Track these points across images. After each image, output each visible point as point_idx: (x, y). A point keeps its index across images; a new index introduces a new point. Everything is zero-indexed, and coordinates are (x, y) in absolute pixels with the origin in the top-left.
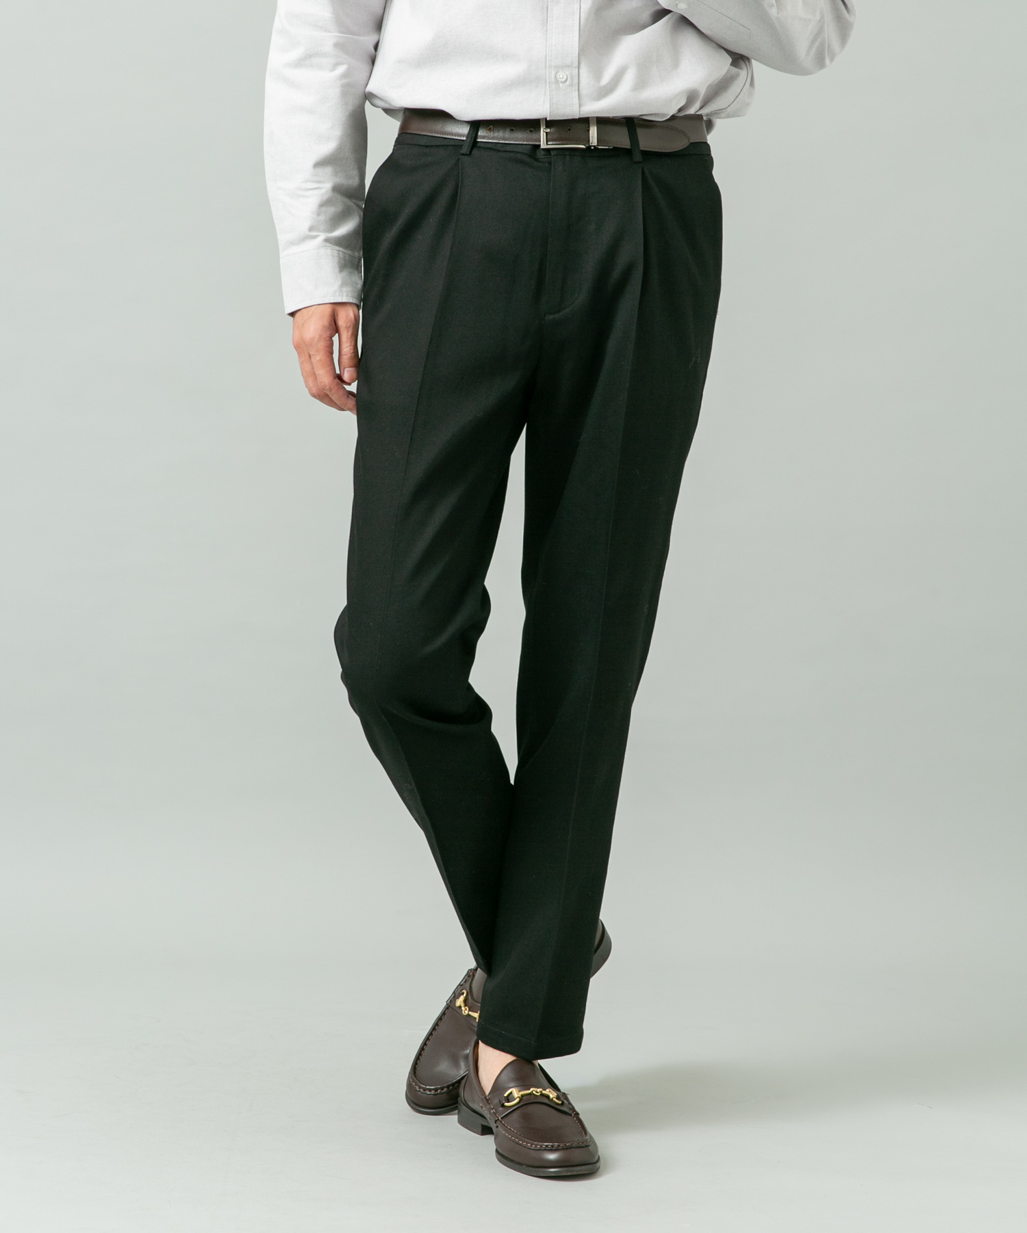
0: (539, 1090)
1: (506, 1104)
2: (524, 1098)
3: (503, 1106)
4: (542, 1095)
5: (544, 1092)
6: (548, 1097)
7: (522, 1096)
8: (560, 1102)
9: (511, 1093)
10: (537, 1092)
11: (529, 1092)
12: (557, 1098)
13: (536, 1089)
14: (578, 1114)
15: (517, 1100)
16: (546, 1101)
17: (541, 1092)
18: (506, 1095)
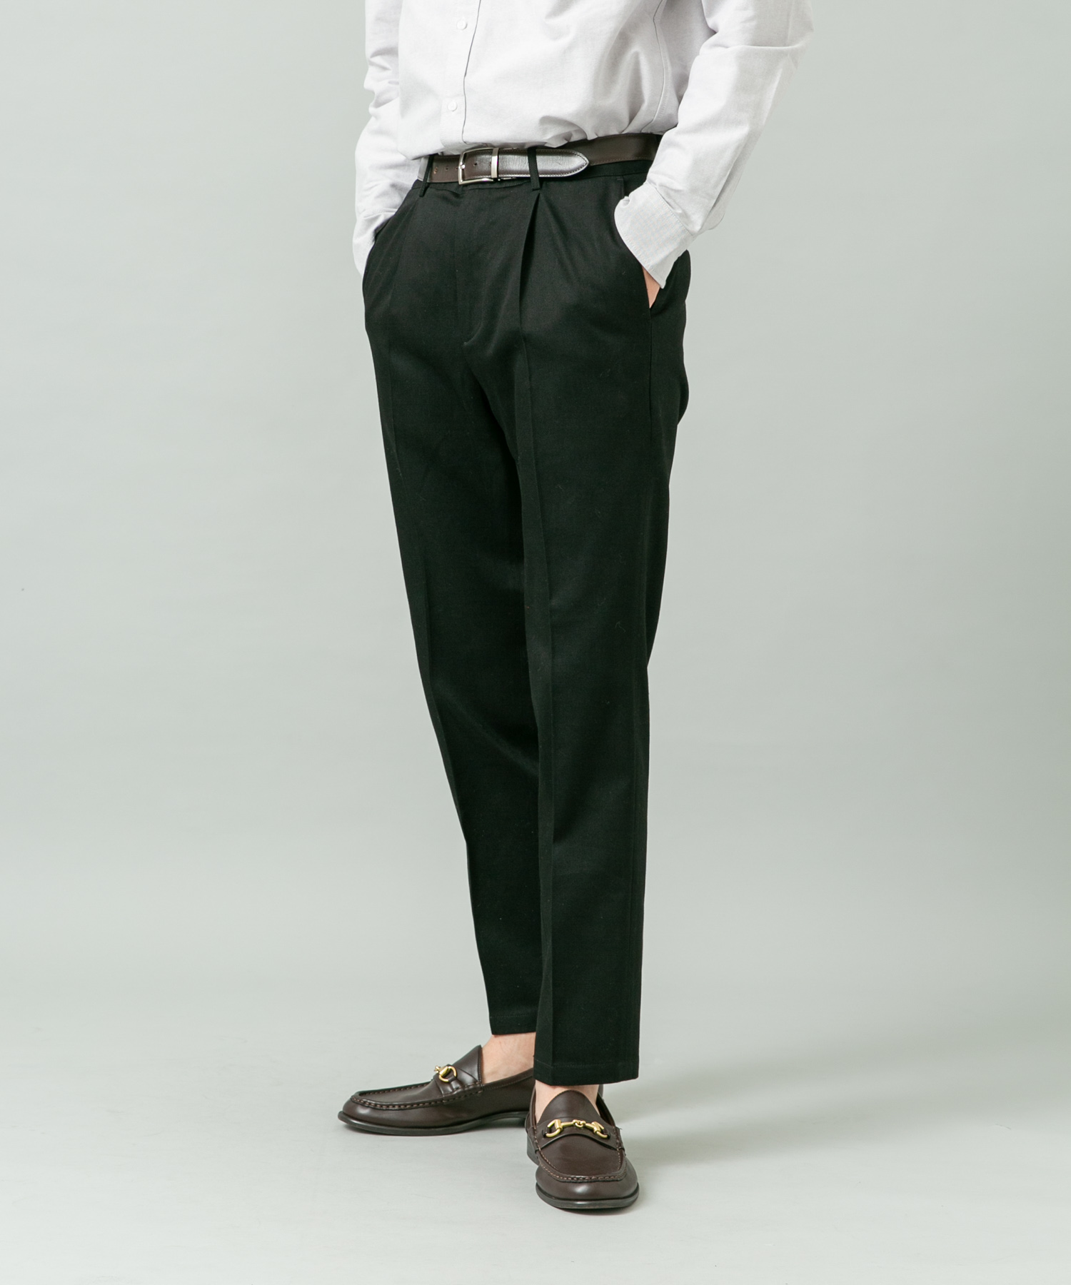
0: (582, 1122)
1: (548, 1135)
2: (565, 1129)
3: (545, 1136)
4: (585, 1127)
5: (587, 1125)
6: (592, 1130)
7: (564, 1127)
8: (605, 1136)
9: (553, 1125)
10: (579, 1124)
11: (572, 1123)
12: (602, 1132)
13: (578, 1121)
14: (623, 1149)
15: (558, 1131)
16: (589, 1134)
17: (584, 1124)
18: (549, 1126)
